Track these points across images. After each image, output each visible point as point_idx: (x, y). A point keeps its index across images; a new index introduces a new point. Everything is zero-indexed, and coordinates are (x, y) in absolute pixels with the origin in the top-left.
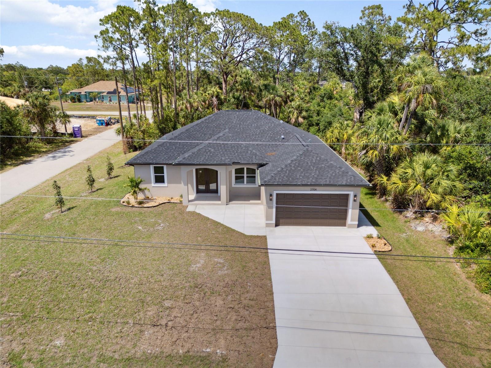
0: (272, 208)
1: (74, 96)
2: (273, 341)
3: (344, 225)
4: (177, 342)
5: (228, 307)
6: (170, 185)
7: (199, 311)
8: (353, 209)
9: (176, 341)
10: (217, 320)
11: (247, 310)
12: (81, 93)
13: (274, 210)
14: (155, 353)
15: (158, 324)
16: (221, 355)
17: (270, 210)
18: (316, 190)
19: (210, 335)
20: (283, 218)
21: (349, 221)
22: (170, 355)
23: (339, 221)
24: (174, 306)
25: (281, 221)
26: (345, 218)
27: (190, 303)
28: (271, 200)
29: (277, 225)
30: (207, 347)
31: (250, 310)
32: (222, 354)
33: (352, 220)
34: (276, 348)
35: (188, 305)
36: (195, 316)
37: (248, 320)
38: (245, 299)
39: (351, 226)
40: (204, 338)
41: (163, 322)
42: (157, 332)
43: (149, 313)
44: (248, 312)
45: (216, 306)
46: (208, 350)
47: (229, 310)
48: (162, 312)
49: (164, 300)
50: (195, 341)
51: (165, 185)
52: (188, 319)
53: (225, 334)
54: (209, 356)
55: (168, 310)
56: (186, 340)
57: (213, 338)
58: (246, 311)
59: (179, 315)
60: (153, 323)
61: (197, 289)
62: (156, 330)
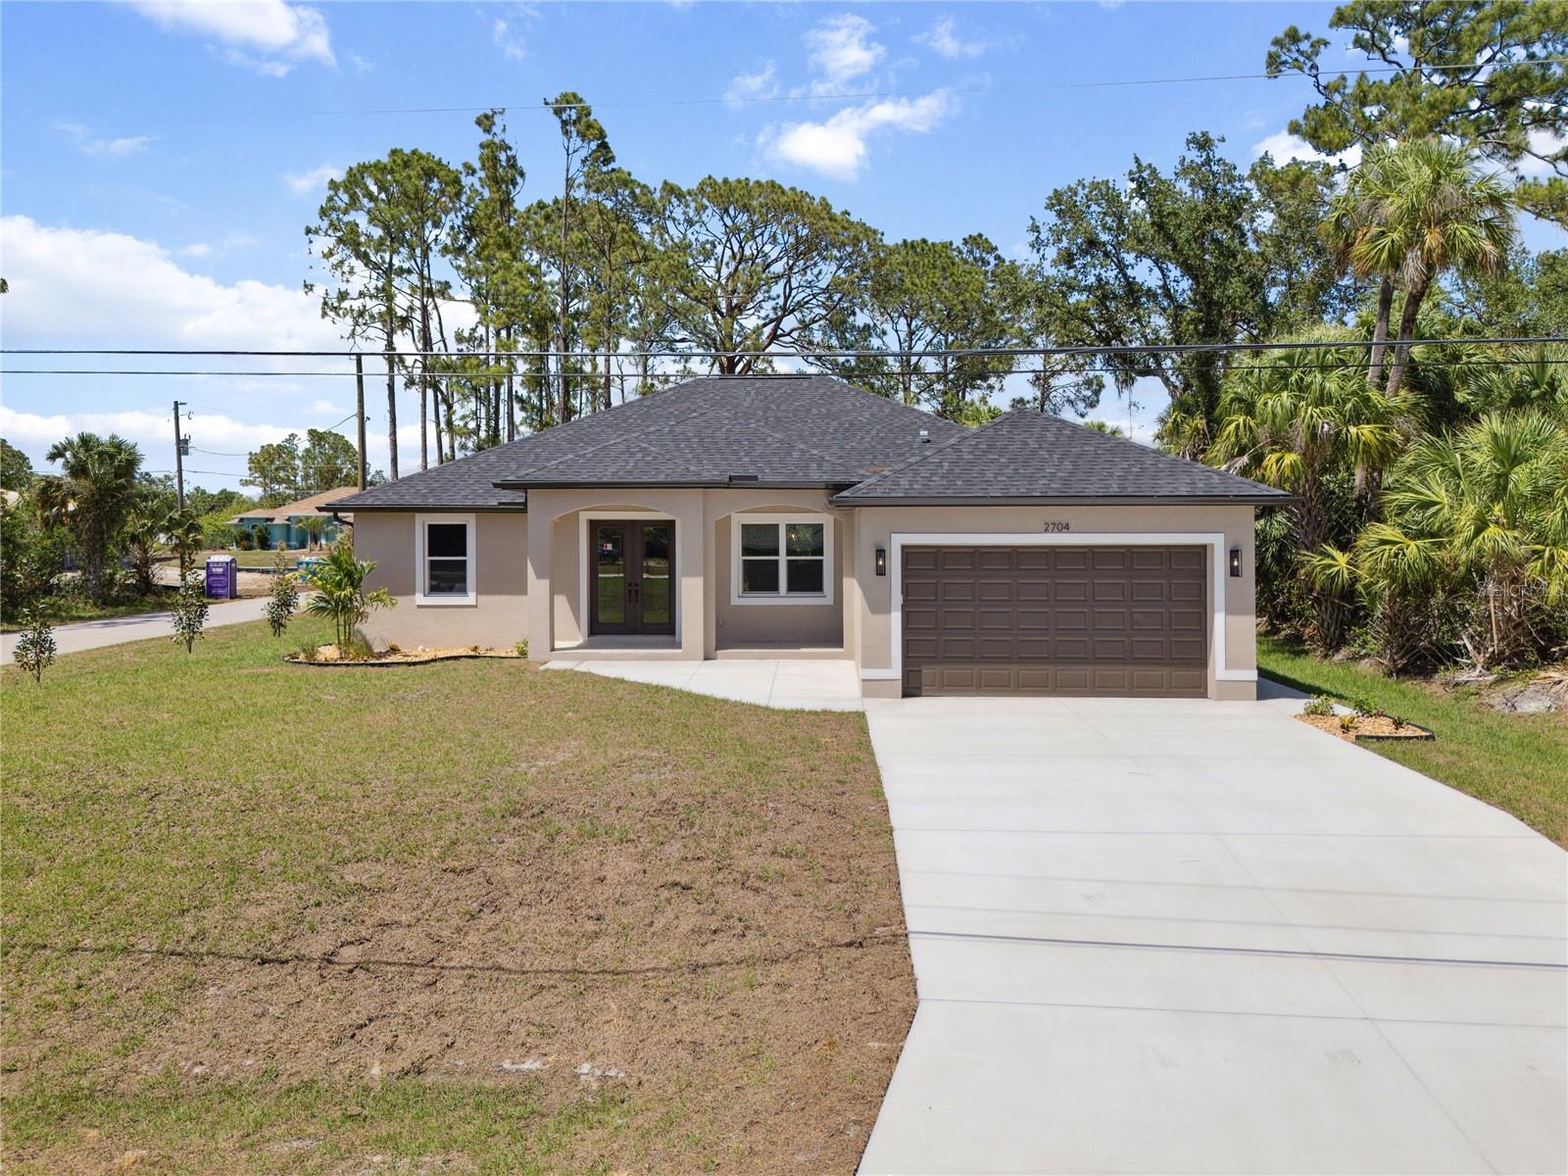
0: (887, 610)
1: (250, 530)
2: (891, 988)
3: (1197, 688)
4: (371, 1027)
5: (662, 881)
6: (484, 599)
7: (509, 903)
8: (1230, 611)
9: (361, 1027)
10: (596, 935)
11: (757, 890)
12: (272, 520)
13: (896, 617)
14: (227, 1077)
15: (287, 954)
16: (595, 1086)
17: (879, 618)
18: (1067, 527)
19: (549, 998)
20: (933, 660)
21: (1219, 669)
22: (308, 1085)
23: (1178, 673)
24: (385, 883)
25: (928, 672)
26: (1199, 658)
27: (470, 871)
28: (881, 571)
29: (911, 689)
30: (526, 1049)
31: (776, 890)
32: (604, 1078)
33: (1229, 665)
34: (910, 1014)
35: (461, 880)
36: (488, 919)
37: (759, 928)
38: (752, 850)
39: (1232, 690)
40: (517, 1013)
41: (317, 946)
42: (270, 987)
43: (252, 912)
44: (763, 898)
45: (602, 880)
46: (531, 1064)
47: (665, 894)
48: (318, 904)
49: (345, 862)
50: (463, 1026)
51: (470, 598)
52: (446, 933)
53: (633, 991)
54: (528, 1091)
55: (354, 899)
56: (417, 1020)
57: (564, 1014)
58: (750, 894)
59: (404, 918)
60: (261, 951)
61: (514, 822)
62: (267, 980)
